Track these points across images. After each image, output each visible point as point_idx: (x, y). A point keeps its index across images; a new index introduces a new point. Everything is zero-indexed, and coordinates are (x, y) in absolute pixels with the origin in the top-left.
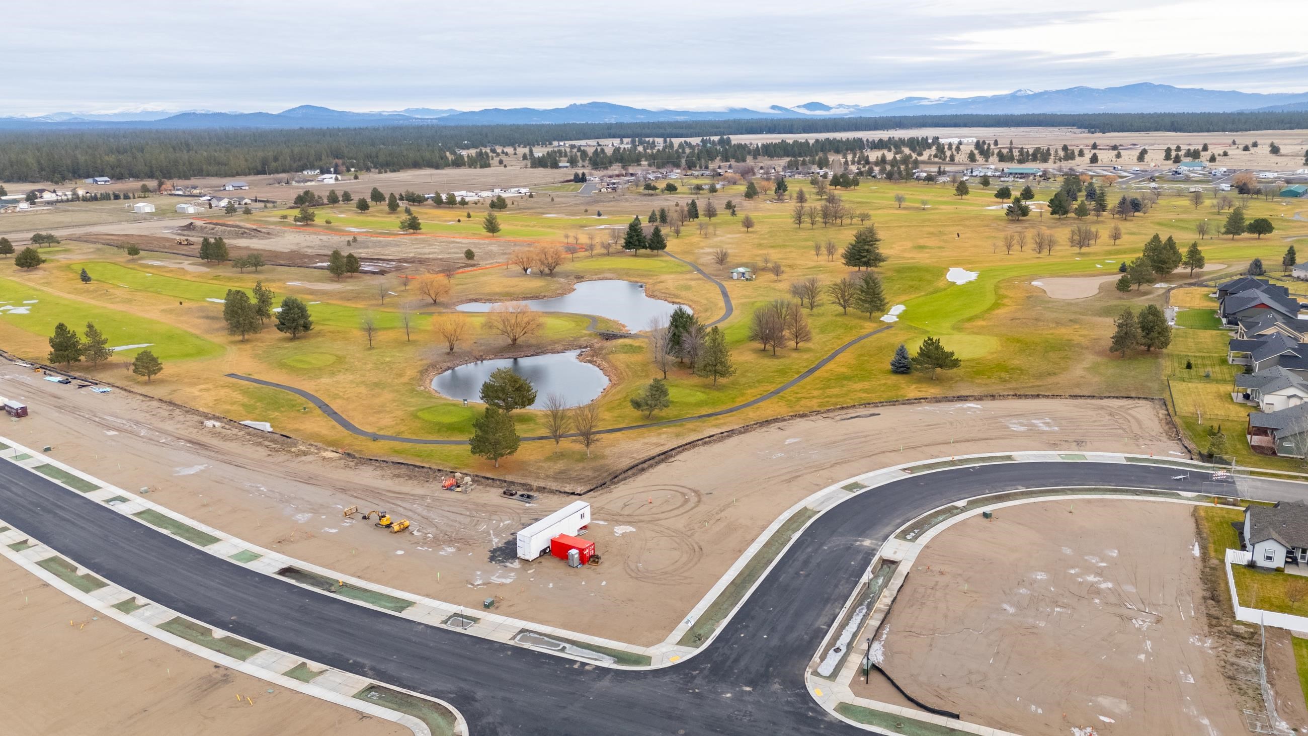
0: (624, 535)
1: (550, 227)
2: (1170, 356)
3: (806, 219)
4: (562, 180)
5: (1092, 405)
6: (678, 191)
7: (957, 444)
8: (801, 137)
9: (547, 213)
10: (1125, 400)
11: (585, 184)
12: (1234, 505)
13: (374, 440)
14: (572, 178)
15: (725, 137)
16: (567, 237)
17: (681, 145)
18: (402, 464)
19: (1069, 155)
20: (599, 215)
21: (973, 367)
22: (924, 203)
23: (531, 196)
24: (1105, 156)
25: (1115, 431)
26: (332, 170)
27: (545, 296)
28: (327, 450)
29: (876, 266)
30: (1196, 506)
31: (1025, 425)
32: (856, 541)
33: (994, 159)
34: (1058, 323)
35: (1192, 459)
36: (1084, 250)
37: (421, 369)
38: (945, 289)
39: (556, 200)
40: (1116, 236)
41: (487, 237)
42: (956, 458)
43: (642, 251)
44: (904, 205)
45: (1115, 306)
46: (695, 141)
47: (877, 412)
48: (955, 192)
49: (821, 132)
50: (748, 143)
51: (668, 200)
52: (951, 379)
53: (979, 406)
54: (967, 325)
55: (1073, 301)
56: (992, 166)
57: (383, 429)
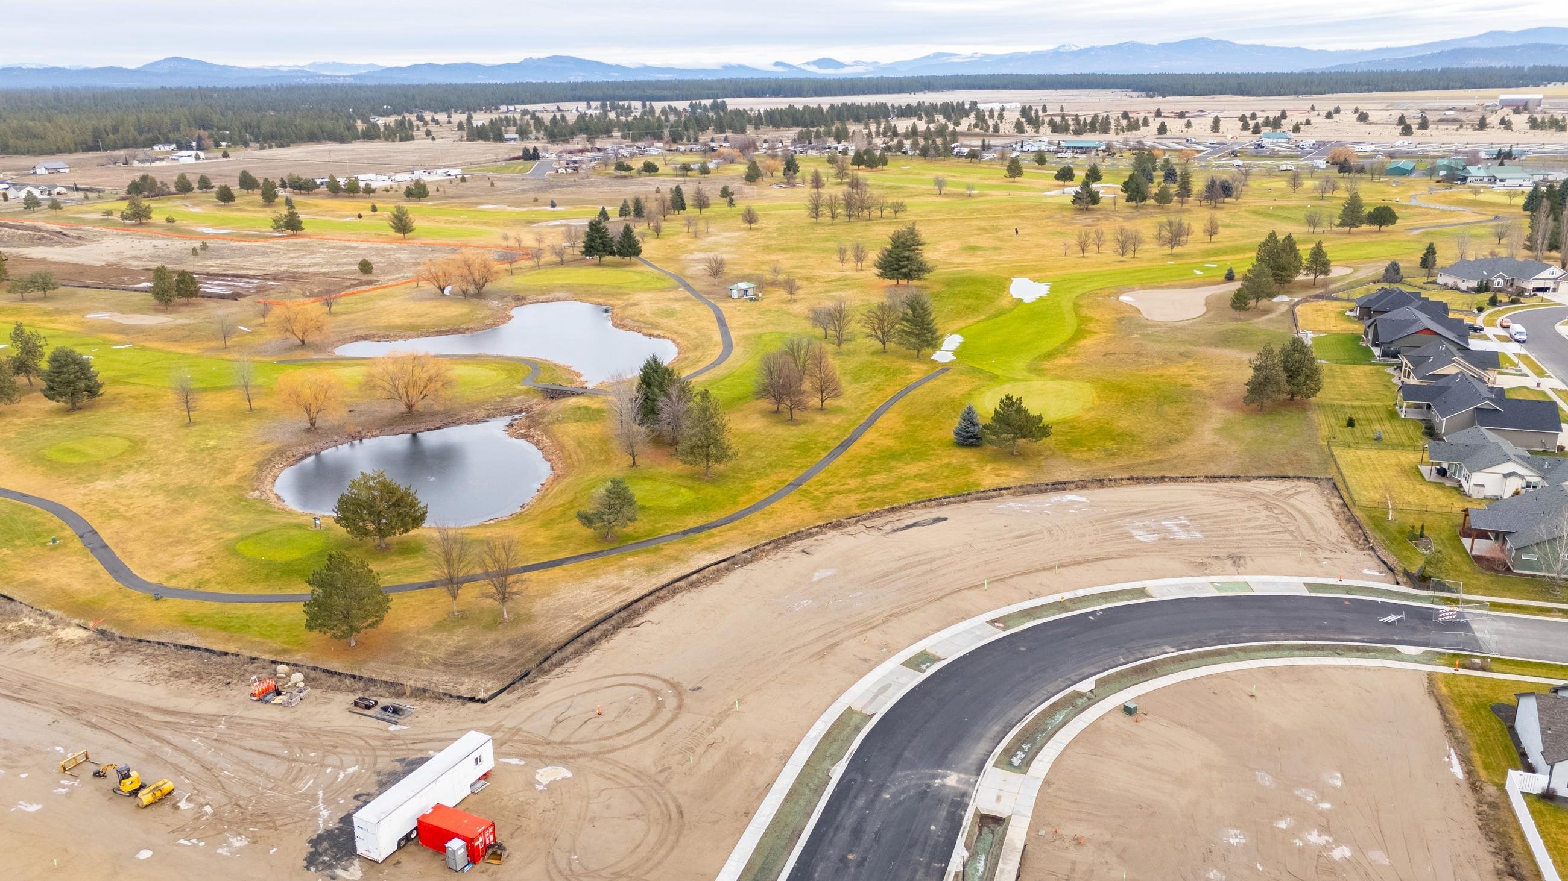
0: (551, 787)
1: (485, 223)
2: (1321, 406)
3: (825, 211)
4: (507, 157)
5: (1238, 490)
6: (659, 172)
7: (1063, 570)
8: (813, 102)
9: (483, 204)
10: (1280, 481)
11: (537, 163)
12: (1483, 669)
13: (157, 599)
14: (521, 154)
15: (719, 101)
16: (506, 238)
17: (664, 111)
18: (193, 648)
19: (1133, 126)
20: (553, 205)
21: (1065, 434)
22: (970, 187)
23: (463, 179)
24: (1175, 126)
25: (1279, 536)
26: (194, 144)
27: (467, 329)
28: (69, 625)
29: (920, 279)
30: (1430, 674)
31: (1154, 531)
32: (934, 777)
33: (1045, 129)
34: (1167, 359)
35: (1398, 583)
36: (1177, 250)
37: (259, 459)
38: (1011, 310)
39: (497, 184)
40: (1212, 231)
41: (396, 240)
42: (1068, 595)
43: (609, 258)
44: (946, 189)
45: (1233, 331)
46: (682, 105)
47: (942, 516)
48: (1006, 173)
49: (836, 95)
50: (747, 108)
51: (645, 184)
52: (1038, 453)
53: (1083, 499)
54: (1047, 364)
55: (1178, 325)
56: (1043, 139)
57: (175, 576)
